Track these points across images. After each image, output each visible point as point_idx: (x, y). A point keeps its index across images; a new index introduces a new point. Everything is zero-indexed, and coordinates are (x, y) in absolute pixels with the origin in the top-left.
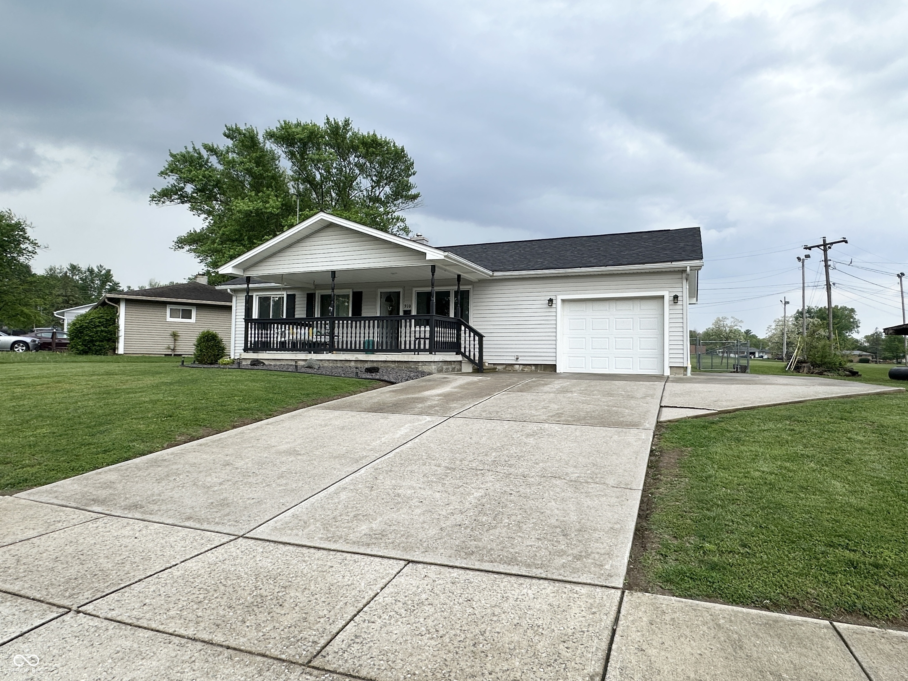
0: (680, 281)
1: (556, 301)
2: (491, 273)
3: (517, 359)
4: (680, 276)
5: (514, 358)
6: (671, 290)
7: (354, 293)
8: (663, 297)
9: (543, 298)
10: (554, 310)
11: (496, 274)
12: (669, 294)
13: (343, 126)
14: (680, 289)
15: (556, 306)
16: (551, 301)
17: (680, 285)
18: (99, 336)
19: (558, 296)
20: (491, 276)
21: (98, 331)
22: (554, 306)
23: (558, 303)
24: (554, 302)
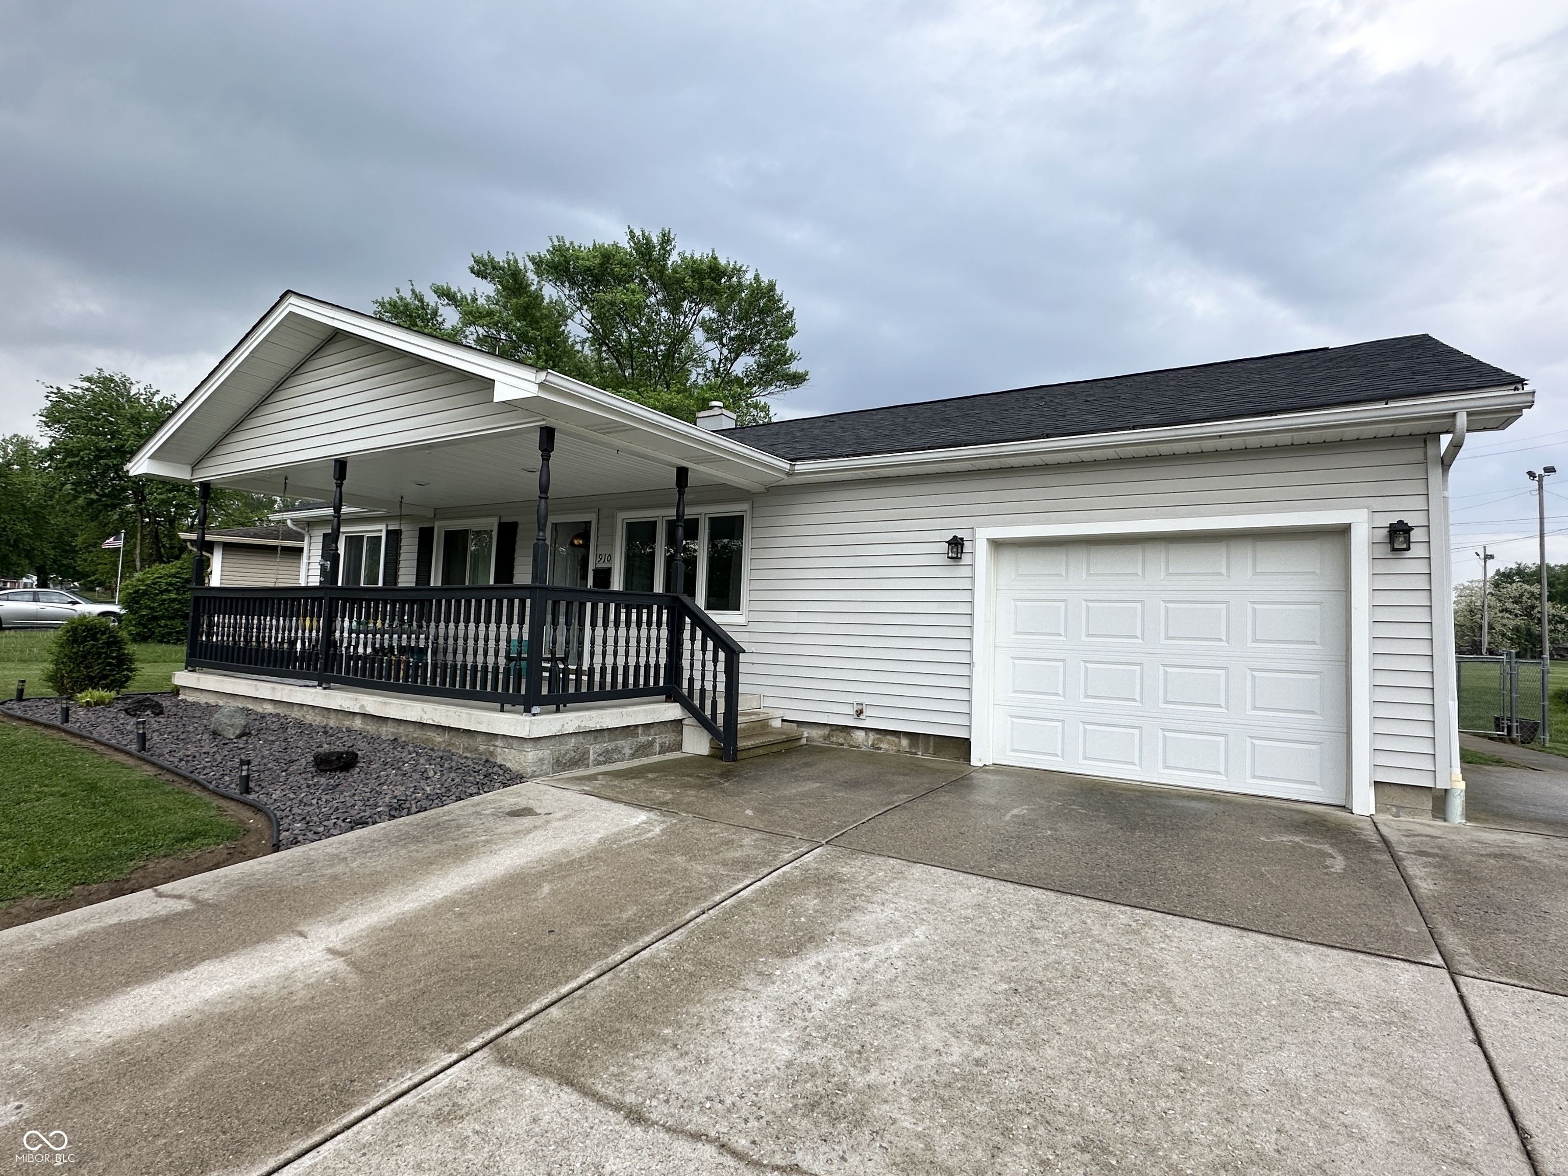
0: (1418, 472)
1: (974, 546)
2: (785, 465)
3: (859, 713)
4: (1417, 455)
5: (851, 711)
6: (1378, 504)
7: (501, 528)
8: (1343, 531)
9: (935, 536)
10: (965, 571)
11: (800, 467)
12: (1371, 520)
13: (661, 244)
14: (1420, 503)
15: (974, 559)
16: (956, 544)
17: (1419, 487)
18: (167, 610)
19: (978, 530)
20: (788, 474)
21: (165, 600)
22: (966, 559)
23: (980, 551)
24: (967, 547)
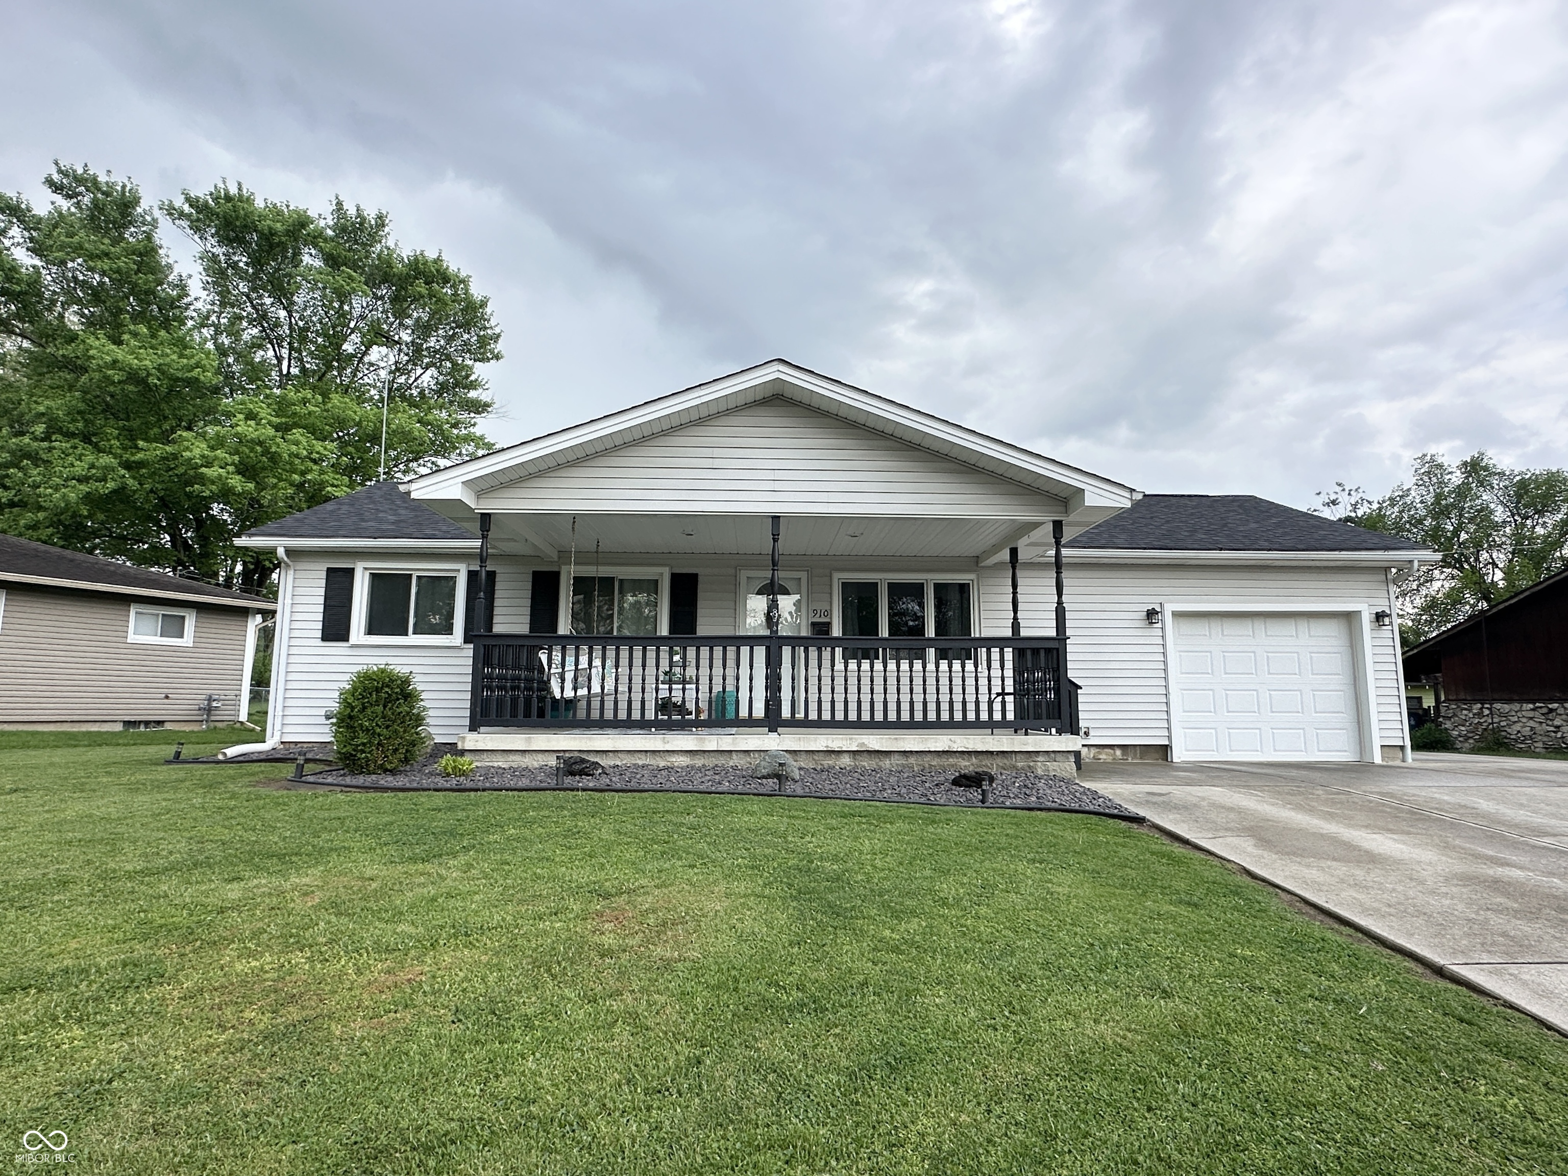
0: (1383, 585)
1: (1163, 616)
3: (1086, 734)
4: (1383, 577)
6: (1370, 601)
7: (676, 579)
8: (1358, 614)
10: (1159, 632)
12: (1370, 609)
14: (1386, 602)
15: (1164, 624)
16: (1154, 614)
17: (1385, 594)
19: (1166, 605)
22: (1159, 624)
23: (1169, 619)
24: (1159, 616)
